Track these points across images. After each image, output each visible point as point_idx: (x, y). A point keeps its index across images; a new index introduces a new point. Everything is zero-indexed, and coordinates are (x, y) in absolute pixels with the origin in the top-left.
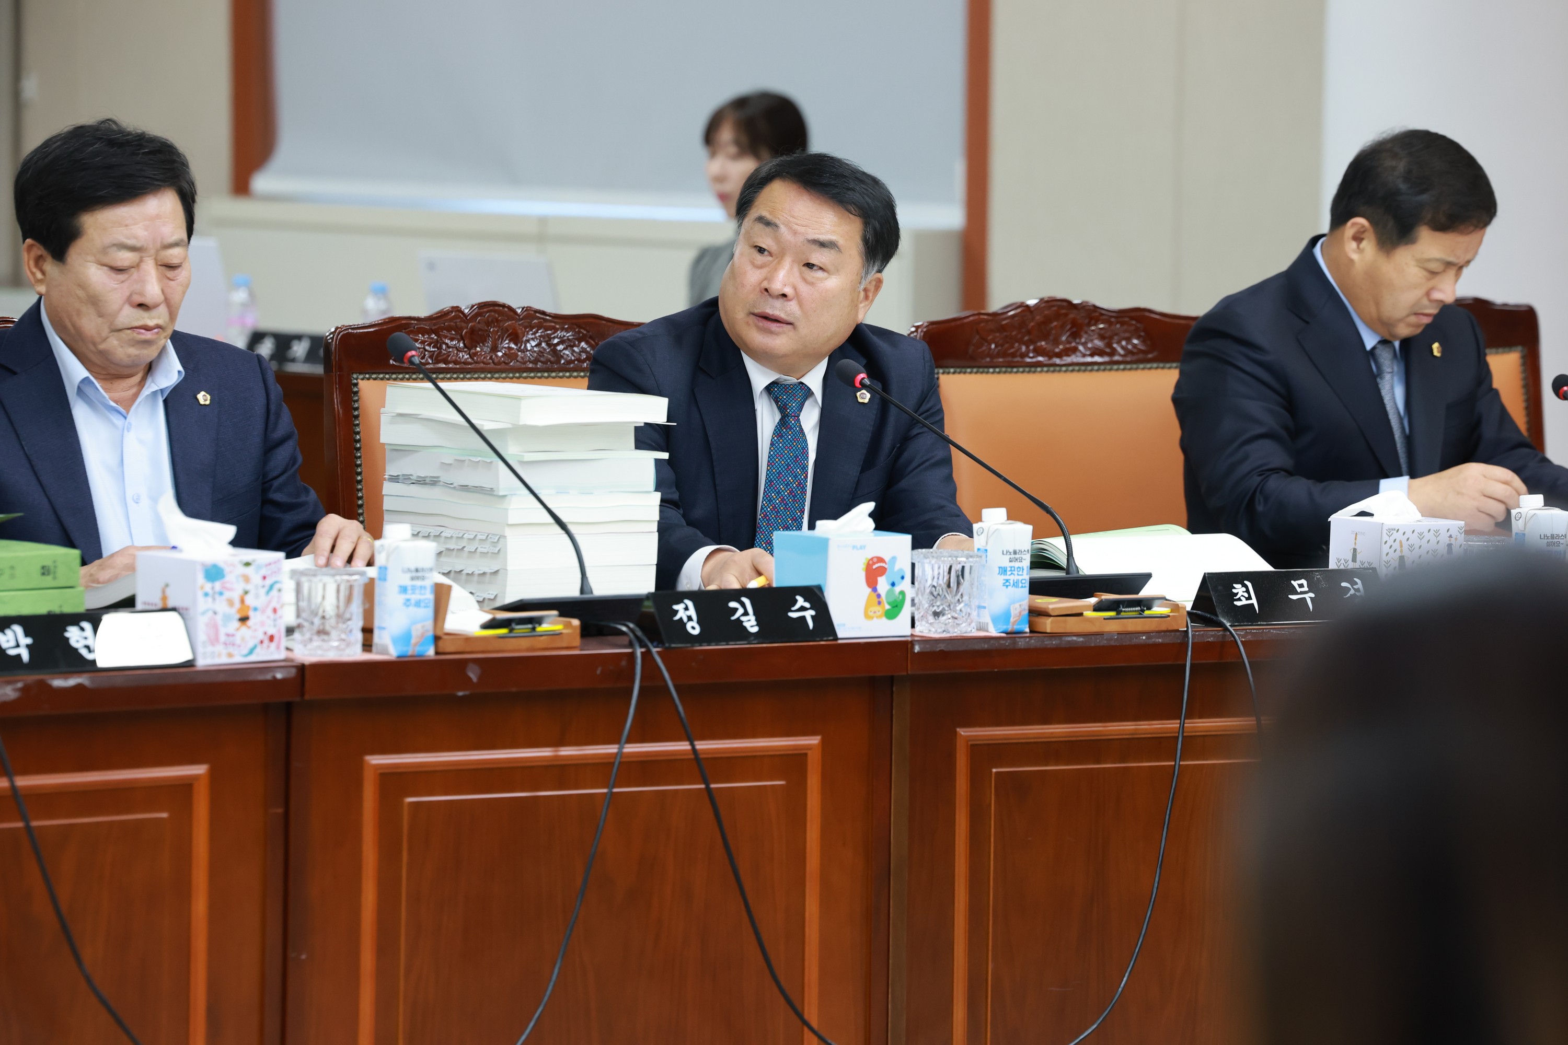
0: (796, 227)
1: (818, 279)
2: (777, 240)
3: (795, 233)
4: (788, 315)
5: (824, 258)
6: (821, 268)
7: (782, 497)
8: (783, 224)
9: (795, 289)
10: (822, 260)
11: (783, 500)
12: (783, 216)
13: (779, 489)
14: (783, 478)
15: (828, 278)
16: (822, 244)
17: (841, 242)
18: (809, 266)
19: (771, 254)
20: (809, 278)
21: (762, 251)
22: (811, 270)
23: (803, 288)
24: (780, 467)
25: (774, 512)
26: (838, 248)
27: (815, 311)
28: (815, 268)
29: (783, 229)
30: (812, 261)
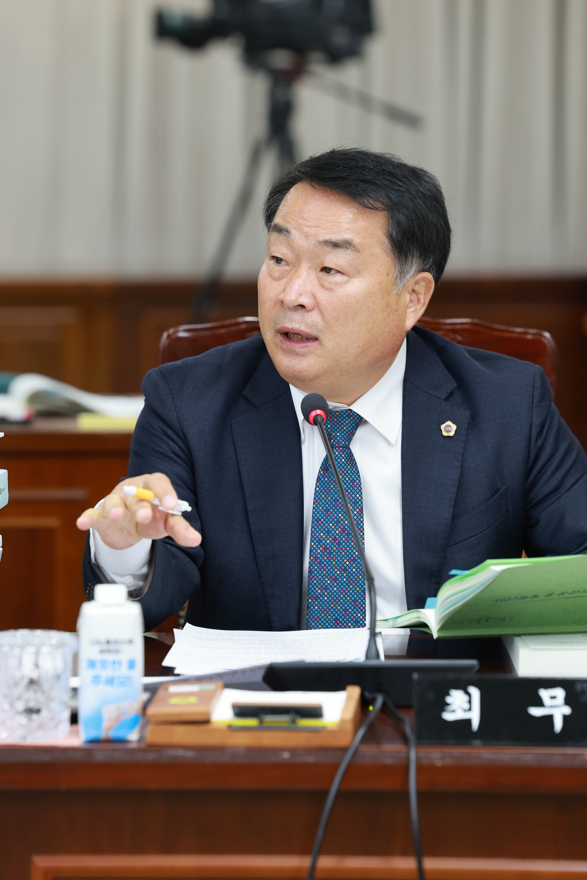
0: (306, 229)
1: (336, 284)
2: (291, 246)
3: (307, 236)
4: (310, 327)
5: (339, 260)
6: (339, 272)
7: (333, 537)
8: (294, 228)
9: (314, 297)
10: (338, 263)
11: (335, 539)
12: (293, 219)
13: (329, 527)
14: (331, 515)
15: (349, 281)
16: (336, 245)
17: (357, 241)
18: (326, 270)
19: (288, 264)
20: (327, 285)
21: (279, 261)
22: (328, 274)
23: (322, 296)
24: (327, 503)
25: (325, 553)
26: (354, 247)
27: (337, 320)
28: (332, 272)
29: (295, 234)
30: (328, 265)
